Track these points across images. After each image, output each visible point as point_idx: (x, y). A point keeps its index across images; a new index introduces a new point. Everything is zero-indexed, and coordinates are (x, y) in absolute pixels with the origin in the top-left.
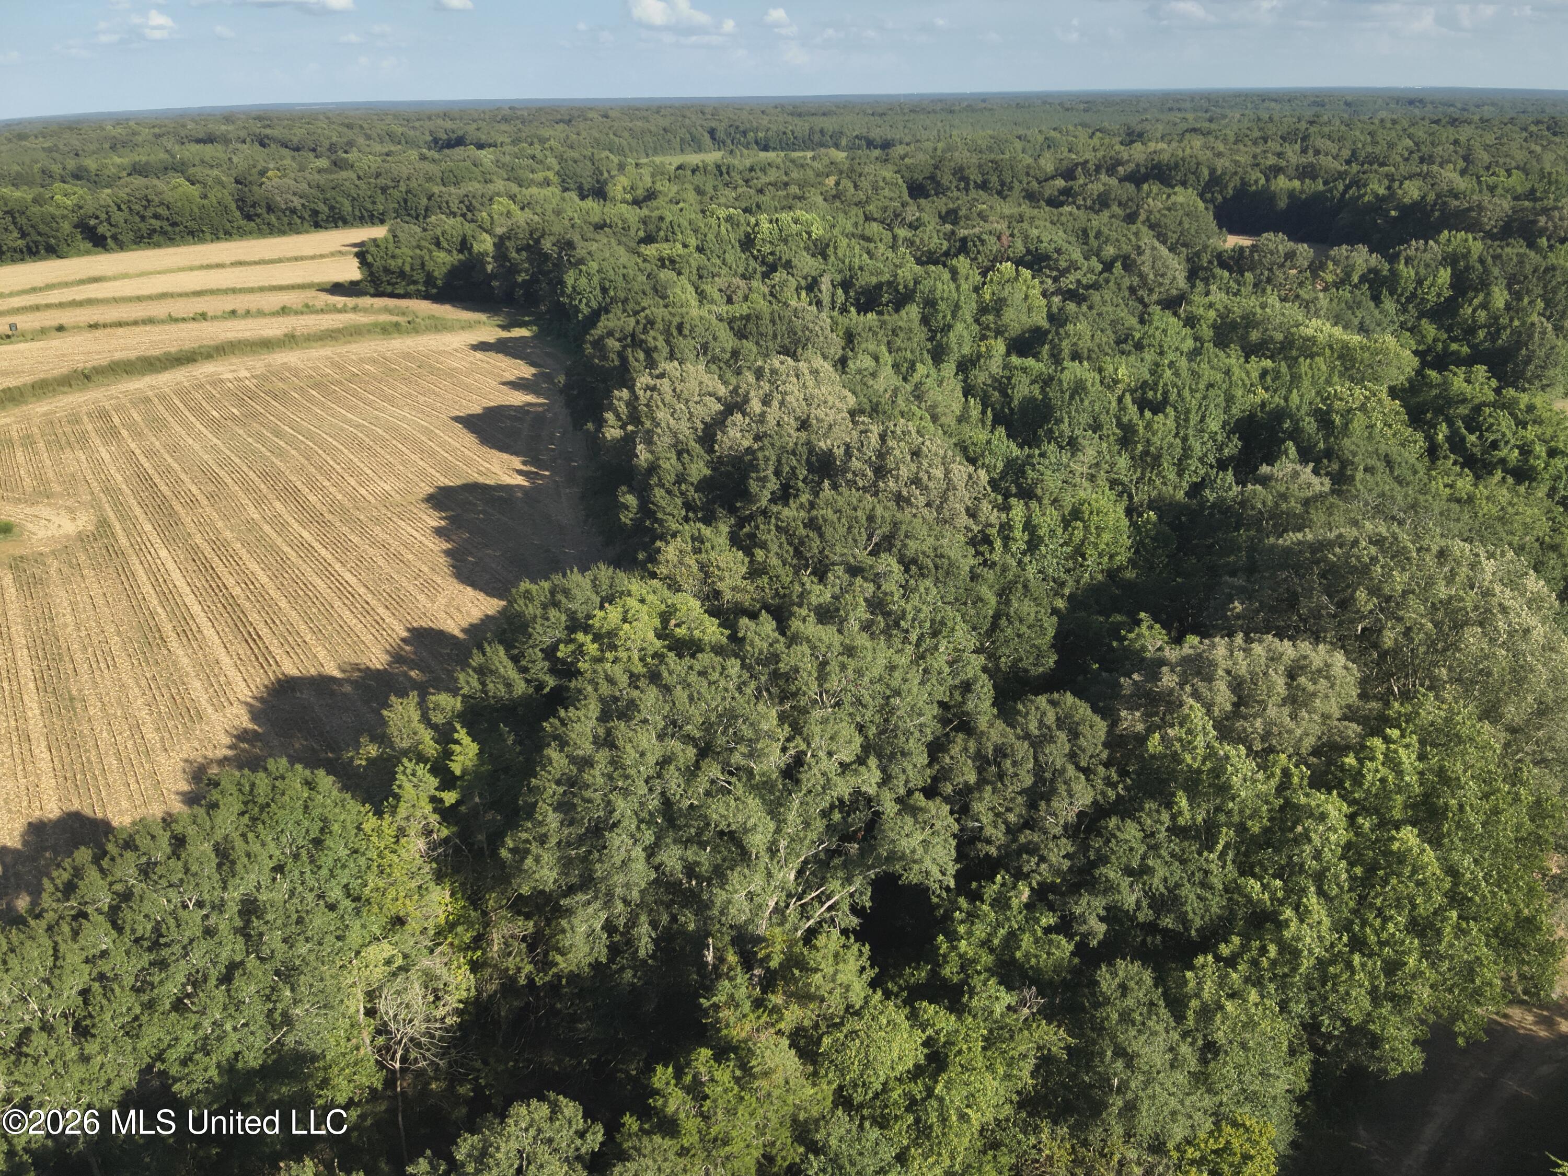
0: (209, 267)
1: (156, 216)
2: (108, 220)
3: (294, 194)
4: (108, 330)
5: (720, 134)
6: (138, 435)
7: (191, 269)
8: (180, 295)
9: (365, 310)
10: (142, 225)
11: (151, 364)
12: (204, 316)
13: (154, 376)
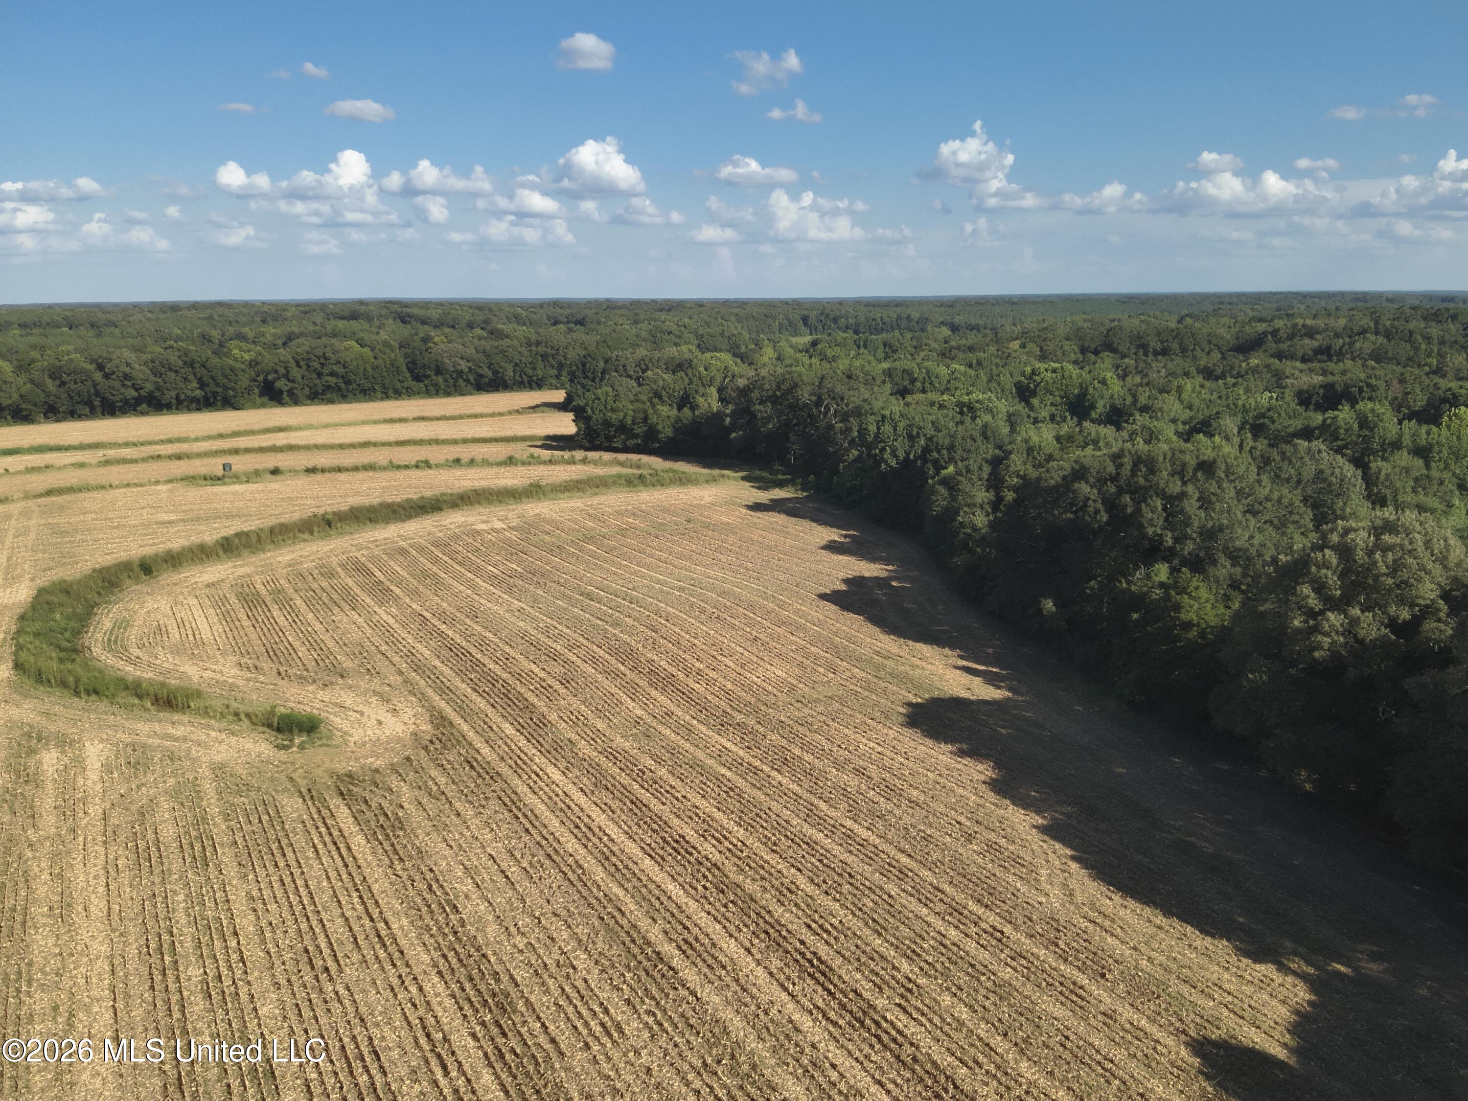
0: (392, 421)
1: (332, 374)
2: (286, 376)
3: (462, 358)
4: (327, 475)
5: (812, 321)
6: (415, 593)
7: (375, 422)
8: (384, 444)
9: (595, 463)
10: (317, 382)
11: (395, 512)
12: (428, 465)
13: (400, 525)
